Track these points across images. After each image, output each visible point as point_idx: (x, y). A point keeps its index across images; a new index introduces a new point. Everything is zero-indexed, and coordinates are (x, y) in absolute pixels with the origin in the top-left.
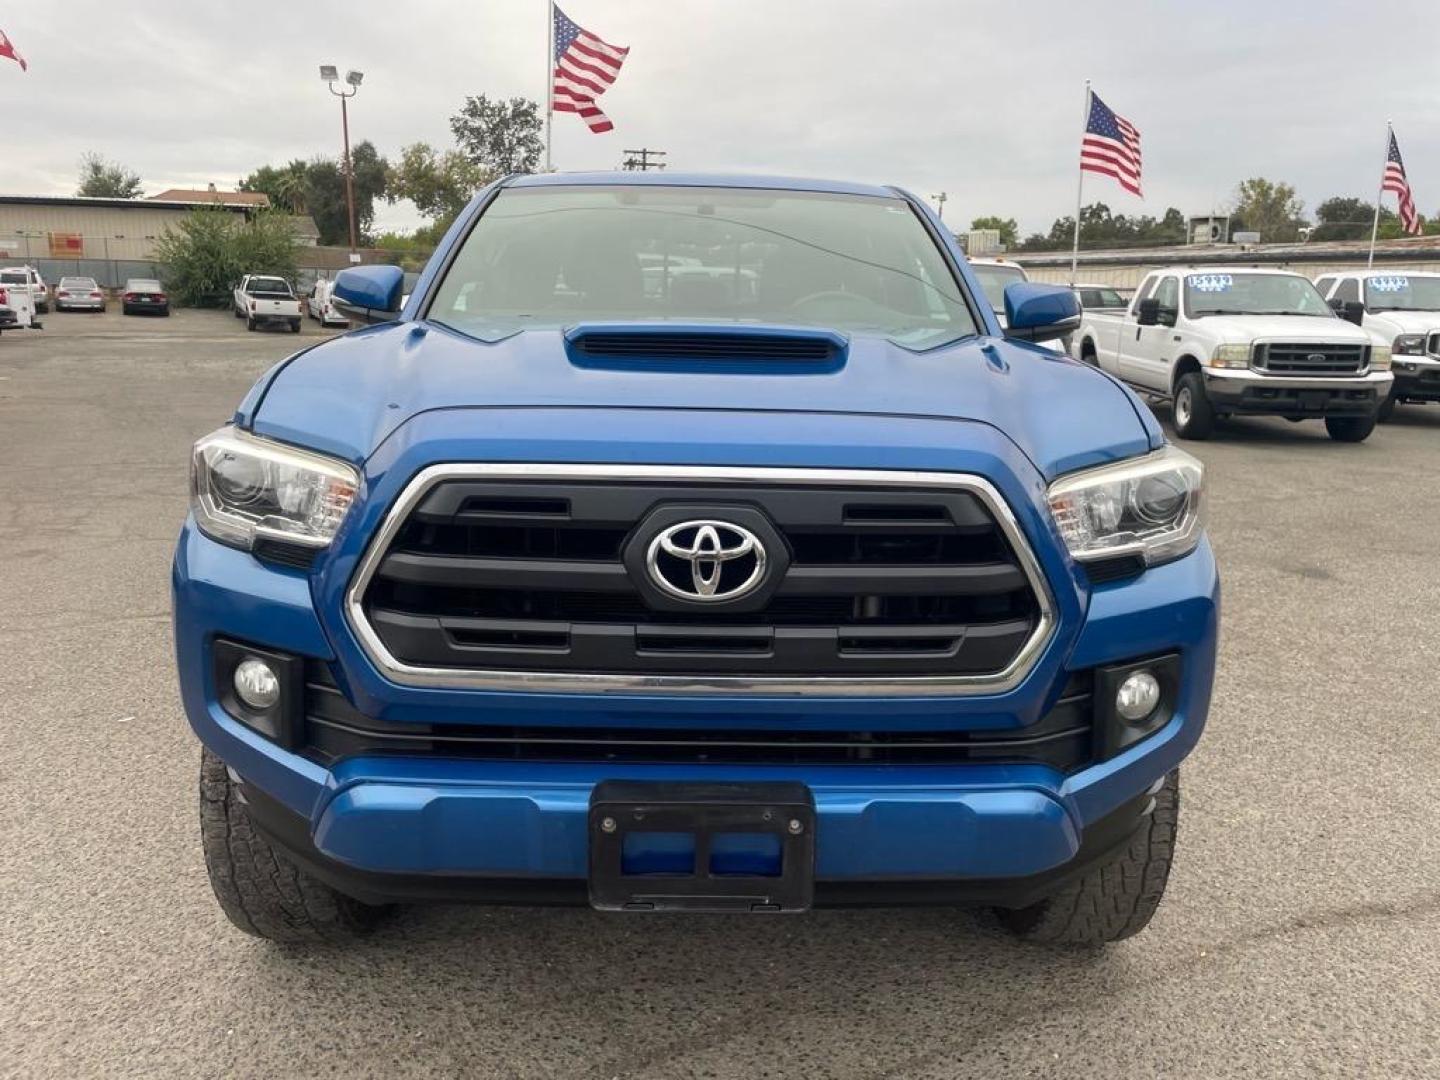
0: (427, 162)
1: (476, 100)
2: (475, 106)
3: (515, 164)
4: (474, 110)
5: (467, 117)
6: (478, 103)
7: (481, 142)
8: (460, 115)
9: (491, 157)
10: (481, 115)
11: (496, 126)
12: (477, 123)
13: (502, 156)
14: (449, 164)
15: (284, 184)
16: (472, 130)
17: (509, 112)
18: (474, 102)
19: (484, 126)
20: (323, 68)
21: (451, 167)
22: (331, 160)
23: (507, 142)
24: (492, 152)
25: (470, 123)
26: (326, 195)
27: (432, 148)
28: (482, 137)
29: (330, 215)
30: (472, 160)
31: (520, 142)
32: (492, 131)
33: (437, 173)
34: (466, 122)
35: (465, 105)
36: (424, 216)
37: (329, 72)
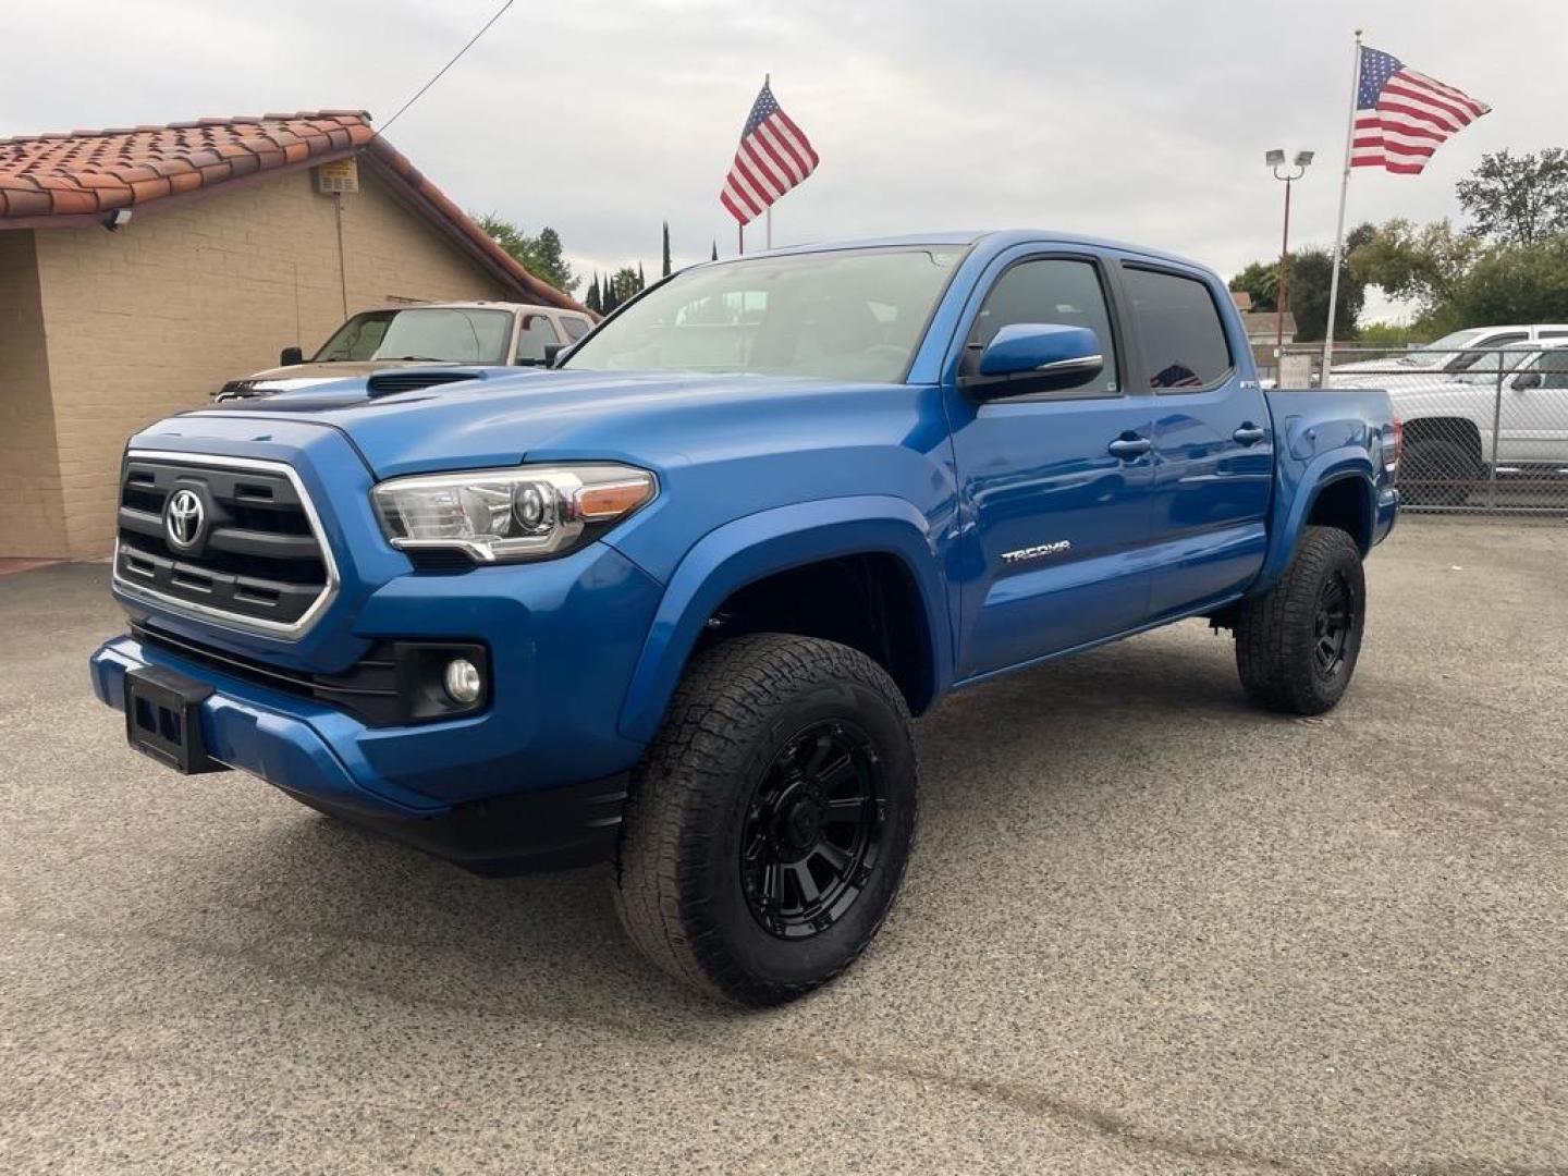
0: (1402, 239)
1: (1495, 158)
2: (1493, 165)
3: (1537, 228)
4: (1490, 171)
5: (1480, 179)
6: (1497, 162)
7: (1496, 205)
8: (1471, 178)
9: (1506, 224)
10: (1500, 174)
11: (1518, 185)
12: (1495, 184)
13: (1522, 220)
14: (1430, 238)
15: (1269, 279)
16: (1484, 195)
17: (1538, 167)
18: (1492, 160)
19: (1501, 188)
20: (1269, 154)
21: (1432, 242)
22: (1320, 250)
23: (1530, 204)
24: (1509, 216)
25: (1482, 186)
26: (1311, 286)
27: (1409, 223)
28: (1498, 199)
29: (1313, 309)
30: (1479, 229)
31: (1549, 201)
32: (1510, 193)
33: (1414, 249)
34: (1477, 185)
35: (1479, 164)
36: (1390, 300)
37: (1276, 156)
